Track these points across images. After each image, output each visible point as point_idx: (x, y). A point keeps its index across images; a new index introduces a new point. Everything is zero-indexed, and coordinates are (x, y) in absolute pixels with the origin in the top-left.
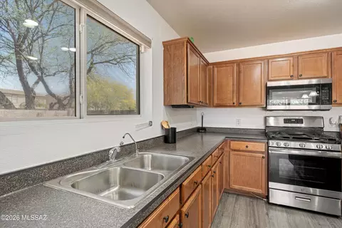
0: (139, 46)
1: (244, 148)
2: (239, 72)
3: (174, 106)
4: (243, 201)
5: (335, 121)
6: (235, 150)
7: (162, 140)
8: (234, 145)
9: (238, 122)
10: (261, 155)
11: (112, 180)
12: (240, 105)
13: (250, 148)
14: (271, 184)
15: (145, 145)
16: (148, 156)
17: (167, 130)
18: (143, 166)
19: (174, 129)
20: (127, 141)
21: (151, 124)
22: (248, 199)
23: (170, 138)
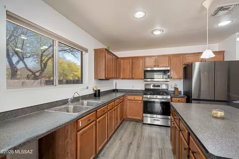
0: (82, 52)
1: (133, 99)
2: (132, 63)
3: (99, 79)
4: (132, 123)
5: (173, 86)
6: (129, 100)
7: (93, 95)
8: (129, 97)
9: (133, 87)
10: (140, 102)
11: (70, 110)
12: (133, 79)
13: (136, 99)
14: (144, 115)
15: (84, 97)
16: (85, 102)
17: (96, 91)
18: (83, 105)
19: (99, 90)
20: (76, 95)
21: (87, 88)
22: (135, 123)
23: (97, 94)
